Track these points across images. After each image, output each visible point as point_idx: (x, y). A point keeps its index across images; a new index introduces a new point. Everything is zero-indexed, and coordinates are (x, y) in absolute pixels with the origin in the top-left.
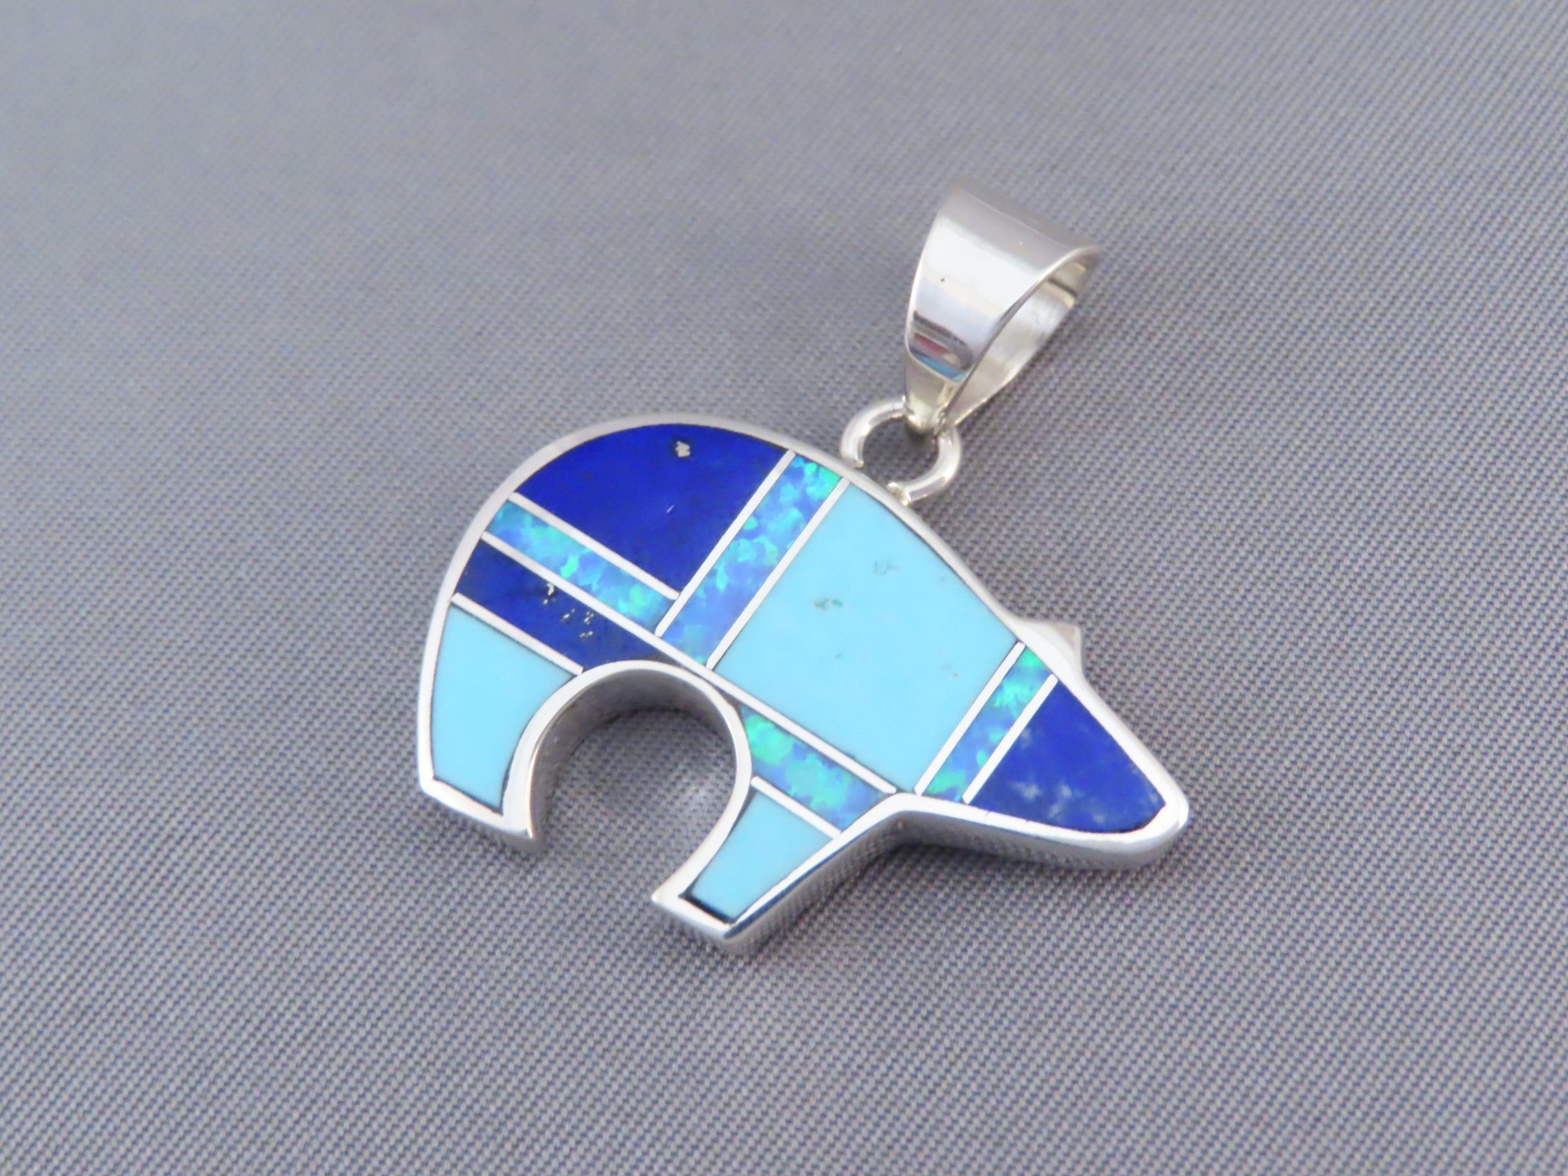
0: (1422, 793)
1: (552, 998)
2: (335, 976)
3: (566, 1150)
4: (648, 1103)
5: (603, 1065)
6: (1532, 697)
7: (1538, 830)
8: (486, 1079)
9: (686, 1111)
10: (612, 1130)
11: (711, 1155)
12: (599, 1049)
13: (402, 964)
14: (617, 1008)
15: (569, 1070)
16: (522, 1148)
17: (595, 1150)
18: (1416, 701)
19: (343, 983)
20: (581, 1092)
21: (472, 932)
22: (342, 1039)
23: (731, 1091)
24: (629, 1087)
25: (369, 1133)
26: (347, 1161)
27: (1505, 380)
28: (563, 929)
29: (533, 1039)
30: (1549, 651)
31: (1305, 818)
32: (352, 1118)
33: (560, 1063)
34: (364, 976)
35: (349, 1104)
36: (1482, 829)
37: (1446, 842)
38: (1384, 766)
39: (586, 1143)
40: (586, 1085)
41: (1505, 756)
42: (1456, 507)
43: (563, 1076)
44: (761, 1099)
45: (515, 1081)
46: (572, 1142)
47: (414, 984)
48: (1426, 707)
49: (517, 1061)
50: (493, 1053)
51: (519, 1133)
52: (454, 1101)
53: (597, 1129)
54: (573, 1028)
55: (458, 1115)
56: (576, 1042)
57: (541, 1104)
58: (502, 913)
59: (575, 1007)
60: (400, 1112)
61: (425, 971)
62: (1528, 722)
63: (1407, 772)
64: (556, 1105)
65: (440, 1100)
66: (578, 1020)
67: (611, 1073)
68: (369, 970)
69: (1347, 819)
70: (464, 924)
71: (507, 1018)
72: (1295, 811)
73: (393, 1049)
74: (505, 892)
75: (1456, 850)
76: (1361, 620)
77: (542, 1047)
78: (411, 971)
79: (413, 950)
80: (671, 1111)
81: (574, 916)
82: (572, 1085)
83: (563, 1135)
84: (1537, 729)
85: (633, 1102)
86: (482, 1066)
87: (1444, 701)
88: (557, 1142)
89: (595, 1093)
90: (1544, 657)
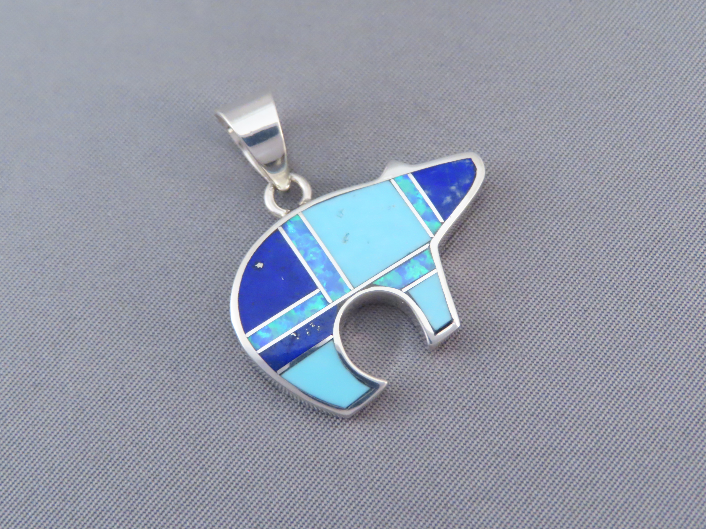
0: (571, 326)
1: (219, 389)
2: (136, 376)
3: (221, 450)
4: (254, 433)
5: (237, 417)
6: (618, 289)
7: (617, 344)
8: (192, 420)
9: (269, 437)
10: (239, 443)
11: (277, 455)
12: (237, 411)
13: (162, 373)
14: (245, 395)
15: (224, 418)
16: (204, 448)
17: (232, 451)
18: (571, 289)
19: (139, 379)
20: (228, 427)
21: (190, 361)
22: (137, 401)
23: (287, 430)
24: (247, 426)
25: (145, 439)
26: (135, 450)
27: (618, 160)
28: (226, 362)
29: (211, 405)
30: (627, 271)
31: (523, 334)
32: (138, 432)
33: (221, 415)
34: (147, 376)
35: (138, 427)
36: (594, 342)
37: (579, 346)
38: (556, 314)
39: (229, 447)
40: (230, 424)
41: (605, 313)
42: (593, 211)
43: (222, 420)
44: (299, 434)
45: (203, 422)
46: (223, 447)
47: (166, 381)
48: (575, 291)
49: (204, 414)
50: (195, 410)
51: (203, 442)
52: (179, 428)
53: (234, 442)
54: (227, 402)
55: (180, 434)
56: (228, 407)
57: (212, 432)
58: (202, 354)
59: (228, 393)
60: (157, 431)
61: (171, 376)
62: (616, 300)
63: (565, 317)
64: (218, 432)
65: (173, 427)
66: (229, 399)
67: (241, 420)
68: (149, 374)
69: (539, 335)
70: (187, 358)
71: (201, 396)
72: (519, 330)
73: (156, 406)
74: (204, 346)
75: (582, 350)
76: (551, 255)
77: (214, 409)
78: (165, 375)
79: (167, 367)
80: (263, 437)
81: (230, 357)
82: (225, 424)
83: (220, 444)
84: (619, 303)
85: (248, 432)
86: (190, 415)
87: (583, 289)
88: (217, 447)
89: (234, 428)
90: (625, 274)
